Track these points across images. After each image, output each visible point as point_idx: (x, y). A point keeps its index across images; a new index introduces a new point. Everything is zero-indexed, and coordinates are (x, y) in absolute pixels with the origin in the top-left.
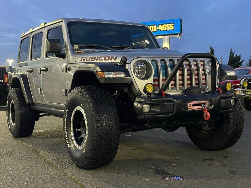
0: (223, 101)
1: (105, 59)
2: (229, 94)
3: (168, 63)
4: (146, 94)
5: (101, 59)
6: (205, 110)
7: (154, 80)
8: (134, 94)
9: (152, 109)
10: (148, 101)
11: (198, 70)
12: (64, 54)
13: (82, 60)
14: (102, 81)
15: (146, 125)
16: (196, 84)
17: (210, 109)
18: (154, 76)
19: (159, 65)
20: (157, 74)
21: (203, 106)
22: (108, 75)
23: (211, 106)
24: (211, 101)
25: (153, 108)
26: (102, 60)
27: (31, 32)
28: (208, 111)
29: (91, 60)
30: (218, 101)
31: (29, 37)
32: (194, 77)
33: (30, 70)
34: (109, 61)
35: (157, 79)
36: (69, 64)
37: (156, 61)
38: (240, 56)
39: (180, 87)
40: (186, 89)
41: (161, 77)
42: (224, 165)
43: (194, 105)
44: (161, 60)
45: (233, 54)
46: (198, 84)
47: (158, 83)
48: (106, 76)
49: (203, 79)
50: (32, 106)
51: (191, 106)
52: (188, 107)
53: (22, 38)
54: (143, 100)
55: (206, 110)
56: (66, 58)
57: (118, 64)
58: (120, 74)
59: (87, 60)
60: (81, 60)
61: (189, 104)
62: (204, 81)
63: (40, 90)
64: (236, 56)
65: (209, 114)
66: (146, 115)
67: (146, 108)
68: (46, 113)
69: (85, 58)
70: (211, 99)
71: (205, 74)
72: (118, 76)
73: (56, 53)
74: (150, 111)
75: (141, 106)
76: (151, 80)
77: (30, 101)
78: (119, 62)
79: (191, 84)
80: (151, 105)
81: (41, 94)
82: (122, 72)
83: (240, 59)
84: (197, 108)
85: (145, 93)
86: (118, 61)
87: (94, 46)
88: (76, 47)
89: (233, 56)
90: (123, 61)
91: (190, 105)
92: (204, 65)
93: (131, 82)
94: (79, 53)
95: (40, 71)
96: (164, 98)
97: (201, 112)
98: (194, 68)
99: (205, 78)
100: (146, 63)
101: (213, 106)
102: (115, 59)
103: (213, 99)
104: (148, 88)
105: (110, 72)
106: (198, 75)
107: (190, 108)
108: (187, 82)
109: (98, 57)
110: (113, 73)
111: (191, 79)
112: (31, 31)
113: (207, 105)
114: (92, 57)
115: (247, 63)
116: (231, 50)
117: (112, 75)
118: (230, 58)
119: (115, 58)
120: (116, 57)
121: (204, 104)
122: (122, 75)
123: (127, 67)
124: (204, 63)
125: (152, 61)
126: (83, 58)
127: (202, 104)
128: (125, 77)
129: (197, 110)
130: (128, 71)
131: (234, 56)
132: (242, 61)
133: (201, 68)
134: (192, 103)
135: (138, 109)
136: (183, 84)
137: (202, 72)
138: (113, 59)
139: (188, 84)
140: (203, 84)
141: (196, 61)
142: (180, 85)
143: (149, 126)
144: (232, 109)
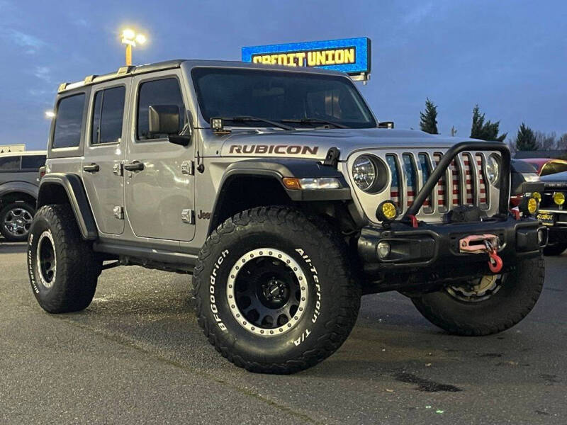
0: (522, 234)
1: (289, 151)
2: (534, 221)
3: (416, 159)
4: (381, 222)
5: (280, 150)
6: (492, 253)
7: (393, 194)
8: (353, 221)
9: (393, 251)
10: (387, 235)
11: (471, 172)
12: (188, 138)
13: (234, 151)
14: (296, 197)
15: (377, 282)
16: (469, 201)
17: (500, 250)
18: (392, 186)
19: (401, 163)
20: (397, 182)
21: (487, 244)
22: (306, 185)
23: (501, 245)
24: (501, 235)
25: (396, 249)
26: (284, 153)
27: (88, 83)
28: (498, 254)
29: (257, 152)
30: (514, 234)
31: (83, 93)
32: (466, 187)
33: (93, 166)
34: (300, 155)
35: (397, 191)
36: (201, 159)
37: (394, 156)
38: (497, 125)
39: (439, 208)
40: (451, 211)
41: (406, 188)
42: (528, 365)
43: (472, 243)
44: (404, 155)
45: (482, 120)
46: (472, 201)
47: (399, 199)
48: (304, 187)
49: (482, 191)
50: (95, 244)
51: (466, 245)
52: (461, 247)
53: (59, 93)
54: (377, 234)
55: (495, 252)
56: (191, 144)
57: (323, 162)
58: (330, 182)
59: (245, 152)
60: (231, 151)
61: (462, 241)
62: (483, 196)
63: (120, 211)
64: (488, 124)
65: (500, 261)
66: (382, 262)
67: (383, 249)
68: (124, 259)
69: (241, 147)
70: (501, 230)
71: (484, 181)
72: (325, 186)
73: (169, 134)
74: (390, 256)
75: (374, 247)
76: (385, 194)
77: (92, 233)
78: (325, 158)
79: (459, 201)
80: (392, 244)
81: (123, 218)
82: (333, 179)
83: (496, 132)
84: (477, 249)
85: (380, 220)
86: (321, 156)
87: (247, 119)
88: (217, 123)
89: (481, 125)
90: (331, 156)
91: (464, 244)
92: (482, 163)
93: (349, 198)
94: (221, 135)
95: (122, 170)
96: (416, 229)
97: (484, 257)
98: (464, 168)
99: (484, 188)
100: (375, 160)
101: (505, 245)
102: (314, 152)
103: (506, 230)
104: (386, 210)
105: (311, 180)
106: (472, 182)
107: (465, 248)
108: (452, 197)
109: (272, 147)
110: (315, 181)
111: (458, 192)
112: (88, 80)
113: (495, 243)
114: (258, 147)
115: (513, 141)
116: (477, 110)
117: (314, 185)
118: (472, 130)
119: (312, 149)
120: (316, 149)
121: (490, 240)
122: (333, 185)
123: (340, 167)
124: (482, 158)
125: (387, 156)
126: (236, 146)
127: (486, 242)
128: (339, 188)
129: (476, 252)
130: (343, 176)
131: (483, 125)
132: (503, 137)
133: (477, 168)
134: (468, 240)
135: (369, 251)
136: (444, 202)
137: (479, 177)
138: (307, 152)
139: (454, 202)
140: (482, 200)
141: (468, 155)
142: (440, 202)
143: (385, 285)
144: (538, 251)
